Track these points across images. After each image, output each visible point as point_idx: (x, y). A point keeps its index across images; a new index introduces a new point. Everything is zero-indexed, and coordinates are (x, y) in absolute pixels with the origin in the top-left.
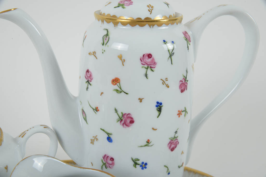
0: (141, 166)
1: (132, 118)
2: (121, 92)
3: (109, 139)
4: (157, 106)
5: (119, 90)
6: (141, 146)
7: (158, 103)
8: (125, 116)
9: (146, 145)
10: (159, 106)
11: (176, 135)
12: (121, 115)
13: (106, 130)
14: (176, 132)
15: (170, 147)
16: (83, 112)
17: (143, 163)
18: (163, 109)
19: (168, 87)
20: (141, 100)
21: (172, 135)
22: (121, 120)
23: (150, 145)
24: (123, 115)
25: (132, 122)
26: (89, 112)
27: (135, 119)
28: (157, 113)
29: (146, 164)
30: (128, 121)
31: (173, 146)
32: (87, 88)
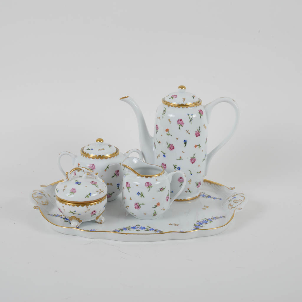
0: (178, 169)
1: (173, 147)
2: (169, 135)
3: (164, 156)
4: (184, 142)
5: (168, 134)
6: (178, 160)
7: (185, 140)
8: (171, 145)
9: (179, 159)
10: (185, 142)
11: (194, 156)
12: (169, 145)
13: (163, 152)
14: (194, 155)
15: (191, 162)
16: (155, 143)
17: (178, 167)
18: (187, 143)
19: (189, 134)
20: (177, 139)
21: (192, 156)
22: (169, 147)
23: (182, 159)
24: (170, 145)
25: (173, 148)
26: (157, 143)
27: (175, 147)
28: (185, 145)
29: (180, 168)
30: (172, 148)
31: (192, 161)
32: (156, 133)
